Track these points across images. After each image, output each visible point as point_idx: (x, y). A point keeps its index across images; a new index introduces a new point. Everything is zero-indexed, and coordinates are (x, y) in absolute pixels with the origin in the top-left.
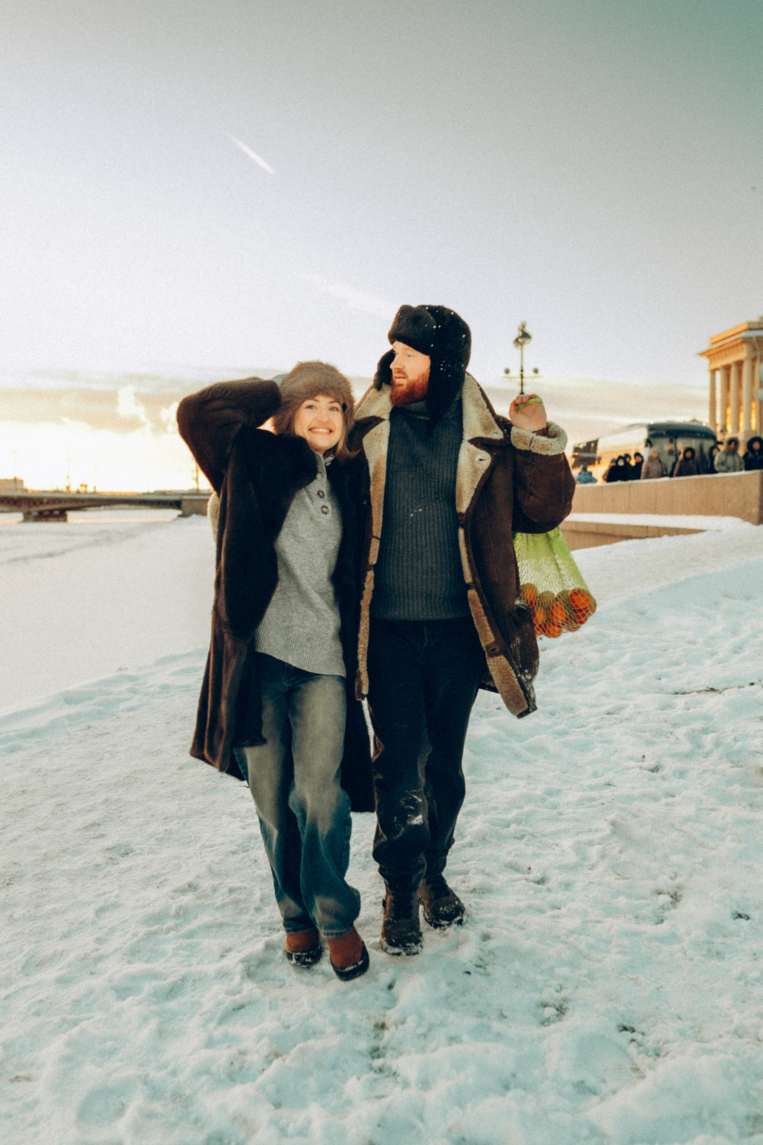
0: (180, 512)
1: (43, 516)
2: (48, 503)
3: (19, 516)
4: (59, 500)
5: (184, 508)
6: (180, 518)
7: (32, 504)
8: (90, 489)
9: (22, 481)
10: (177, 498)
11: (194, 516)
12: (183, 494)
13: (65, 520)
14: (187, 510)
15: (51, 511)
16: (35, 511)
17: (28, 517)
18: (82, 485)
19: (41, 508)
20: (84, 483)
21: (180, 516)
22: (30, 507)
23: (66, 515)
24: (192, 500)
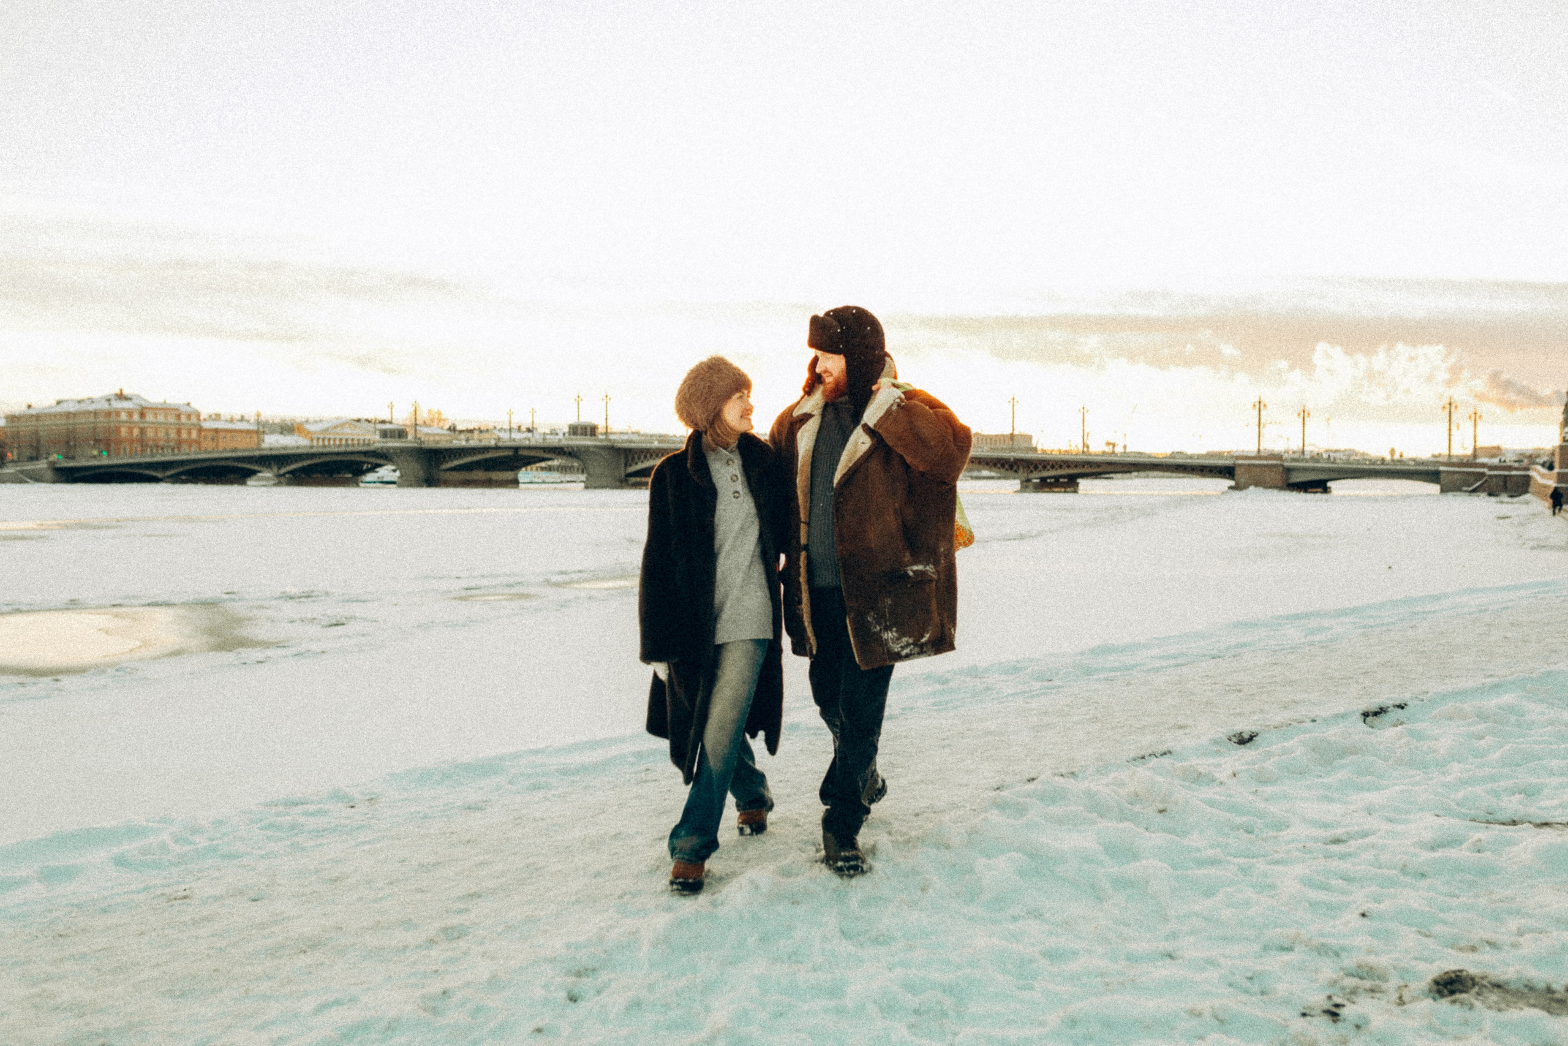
0: (1232, 483)
1: (1045, 485)
2: (1053, 467)
3: (1015, 484)
4: (1067, 464)
5: (1236, 477)
6: (1231, 491)
7: (1032, 468)
8: (1119, 449)
9: (1030, 438)
10: (1229, 462)
11: (1252, 488)
12: (1238, 458)
13: (1075, 492)
14: (1243, 480)
15: (1057, 478)
16: (1037, 478)
17: (1026, 485)
18: (1108, 444)
19: (1045, 474)
20: (1112, 442)
21: (1231, 488)
22: (1032, 472)
23: (1077, 484)
24: (1249, 465)
